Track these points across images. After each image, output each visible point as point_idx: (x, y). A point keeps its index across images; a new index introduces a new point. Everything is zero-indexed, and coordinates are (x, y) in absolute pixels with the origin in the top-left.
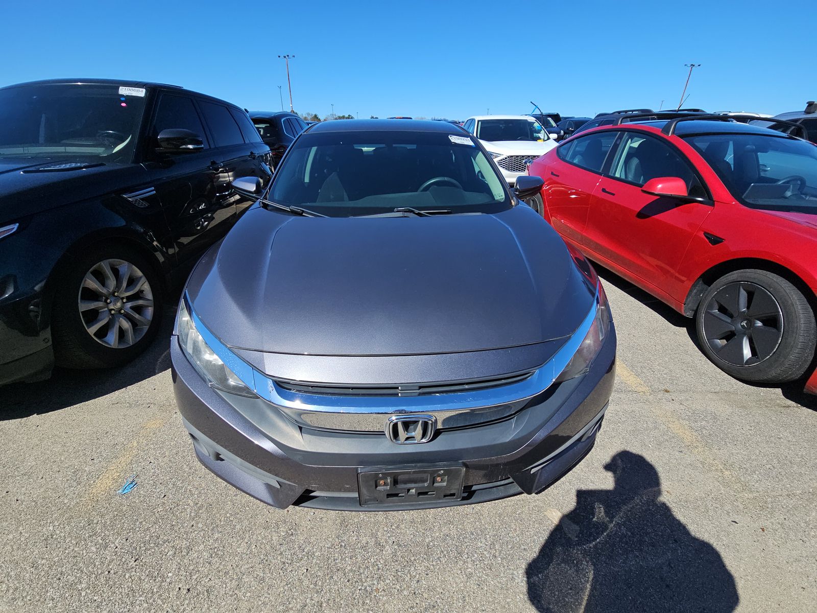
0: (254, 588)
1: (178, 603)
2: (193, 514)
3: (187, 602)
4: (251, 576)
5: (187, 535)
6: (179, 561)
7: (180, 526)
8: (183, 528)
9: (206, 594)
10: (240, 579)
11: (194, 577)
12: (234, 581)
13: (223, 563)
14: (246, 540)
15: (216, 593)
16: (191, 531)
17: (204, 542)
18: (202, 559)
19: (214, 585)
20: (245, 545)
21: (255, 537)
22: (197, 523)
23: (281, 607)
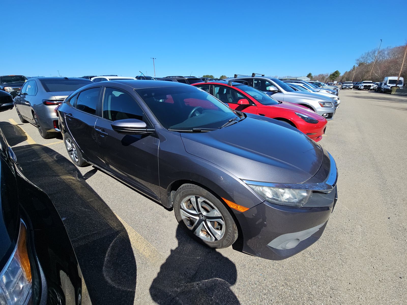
0: (333, 273)
1: (337, 302)
2: (289, 288)
3: (337, 299)
4: (327, 272)
5: (301, 293)
6: (316, 299)
7: (295, 295)
8: (297, 294)
9: (333, 290)
10: (328, 277)
11: (325, 294)
12: (329, 279)
13: (320, 281)
14: (310, 269)
15: (334, 287)
16: (300, 291)
17: (307, 286)
18: (316, 289)
19: (330, 287)
20: (312, 270)
21: (309, 266)
22: (296, 287)
23: (341, 266)
